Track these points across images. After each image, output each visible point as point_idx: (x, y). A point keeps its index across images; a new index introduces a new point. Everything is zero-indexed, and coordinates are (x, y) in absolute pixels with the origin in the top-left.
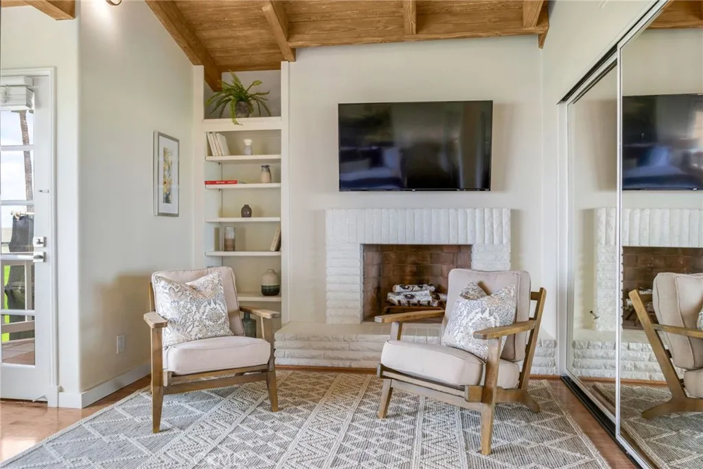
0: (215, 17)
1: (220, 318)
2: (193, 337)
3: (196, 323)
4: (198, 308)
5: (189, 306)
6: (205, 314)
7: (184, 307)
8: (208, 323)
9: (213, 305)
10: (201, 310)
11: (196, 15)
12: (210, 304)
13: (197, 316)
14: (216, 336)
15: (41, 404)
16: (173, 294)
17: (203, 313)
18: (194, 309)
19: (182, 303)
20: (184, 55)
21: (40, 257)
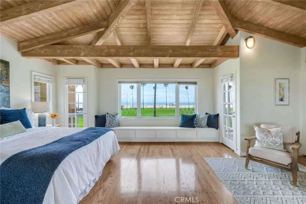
0: (305, 28)
1: (276, 143)
2: (264, 147)
3: (265, 143)
4: (267, 138)
5: (263, 136)
6: (270, 141)
7: (261, 136)
8: (270, 143)
9: (274, 138)
10: (269, 139)
11: (296, 31)
12: (272, 138)
13: (266, 140)
14: (274, 149)
15: (233, 151)
16: (259, 132)
17: (269, 140)
18: (265, 138)
19: (261, 135)
20: (294, 46)
21: (233, 116)
